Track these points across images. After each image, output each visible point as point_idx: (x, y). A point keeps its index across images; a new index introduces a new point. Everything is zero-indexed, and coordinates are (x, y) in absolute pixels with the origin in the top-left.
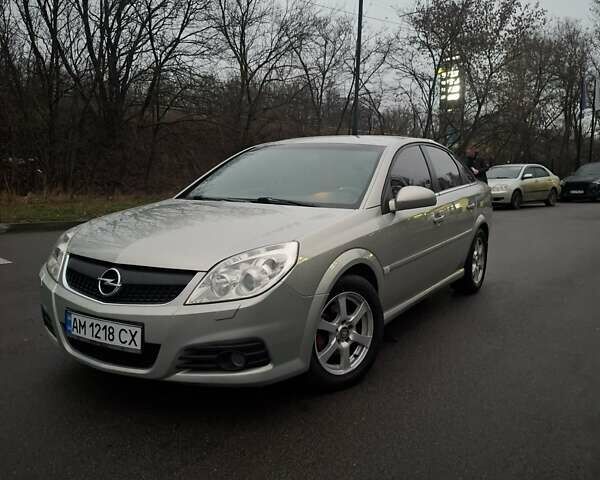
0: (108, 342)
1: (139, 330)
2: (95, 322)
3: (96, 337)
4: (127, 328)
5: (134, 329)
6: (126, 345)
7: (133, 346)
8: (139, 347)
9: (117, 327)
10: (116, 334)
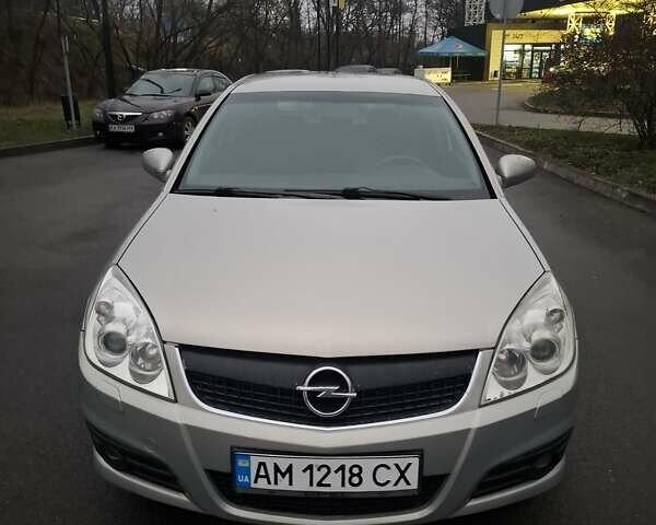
0: (348, 488)
1: (415, 461)
2: (316, 462)
3: (320, 484)
4: (390, 461)
5: (403, 462)
6: (390, 488)
7: (402, 486)
8: (414, 485)
9: (368, 464)
10: (367, 476)
